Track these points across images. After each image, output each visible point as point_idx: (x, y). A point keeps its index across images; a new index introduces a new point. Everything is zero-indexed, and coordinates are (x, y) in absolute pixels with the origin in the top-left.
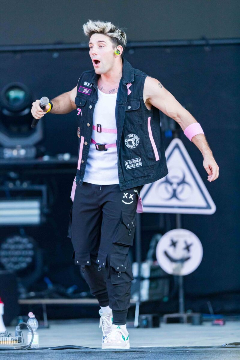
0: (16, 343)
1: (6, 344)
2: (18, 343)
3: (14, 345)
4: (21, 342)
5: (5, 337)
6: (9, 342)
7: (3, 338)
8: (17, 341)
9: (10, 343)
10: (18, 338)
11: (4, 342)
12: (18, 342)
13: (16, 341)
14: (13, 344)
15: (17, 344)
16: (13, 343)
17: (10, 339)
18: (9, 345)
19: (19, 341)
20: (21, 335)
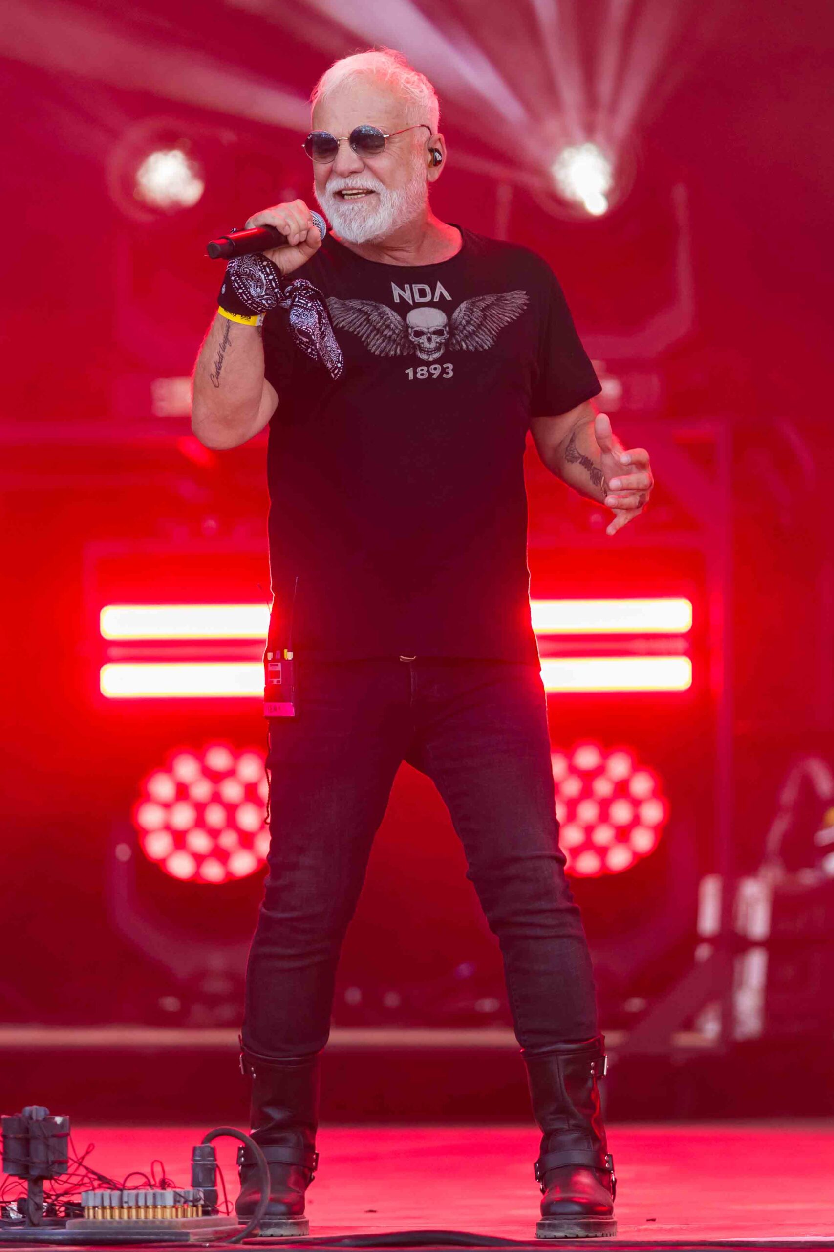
0: (192, 1215)
1: (153, 1222)
2: (201, 1217)
3: (184, 1225)
4: (217, 1212)
5: (150, 1192)
6: (168, 1211)
7: (142, 1192)
8: (200, 1209)
9: (169, 1214)
10: (205, 1193)
11: (142, 1211)
12: (205, 1213)
13: (194, 1206)
14: (181, 1219)
15: (197, 1221)
16: (184, 1216)
17: (168, 1196)
18: (166, 1223)
19: (210, 1208)
20: (214, 1184)
